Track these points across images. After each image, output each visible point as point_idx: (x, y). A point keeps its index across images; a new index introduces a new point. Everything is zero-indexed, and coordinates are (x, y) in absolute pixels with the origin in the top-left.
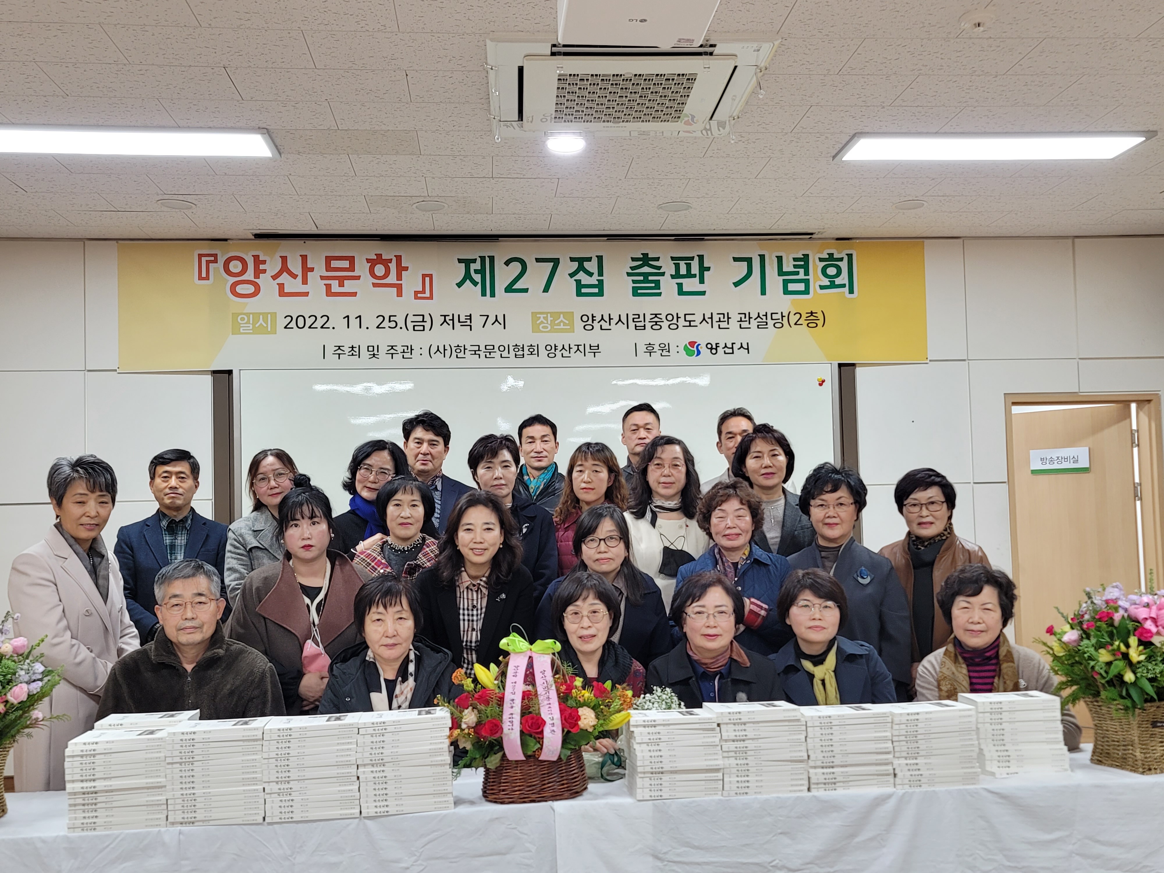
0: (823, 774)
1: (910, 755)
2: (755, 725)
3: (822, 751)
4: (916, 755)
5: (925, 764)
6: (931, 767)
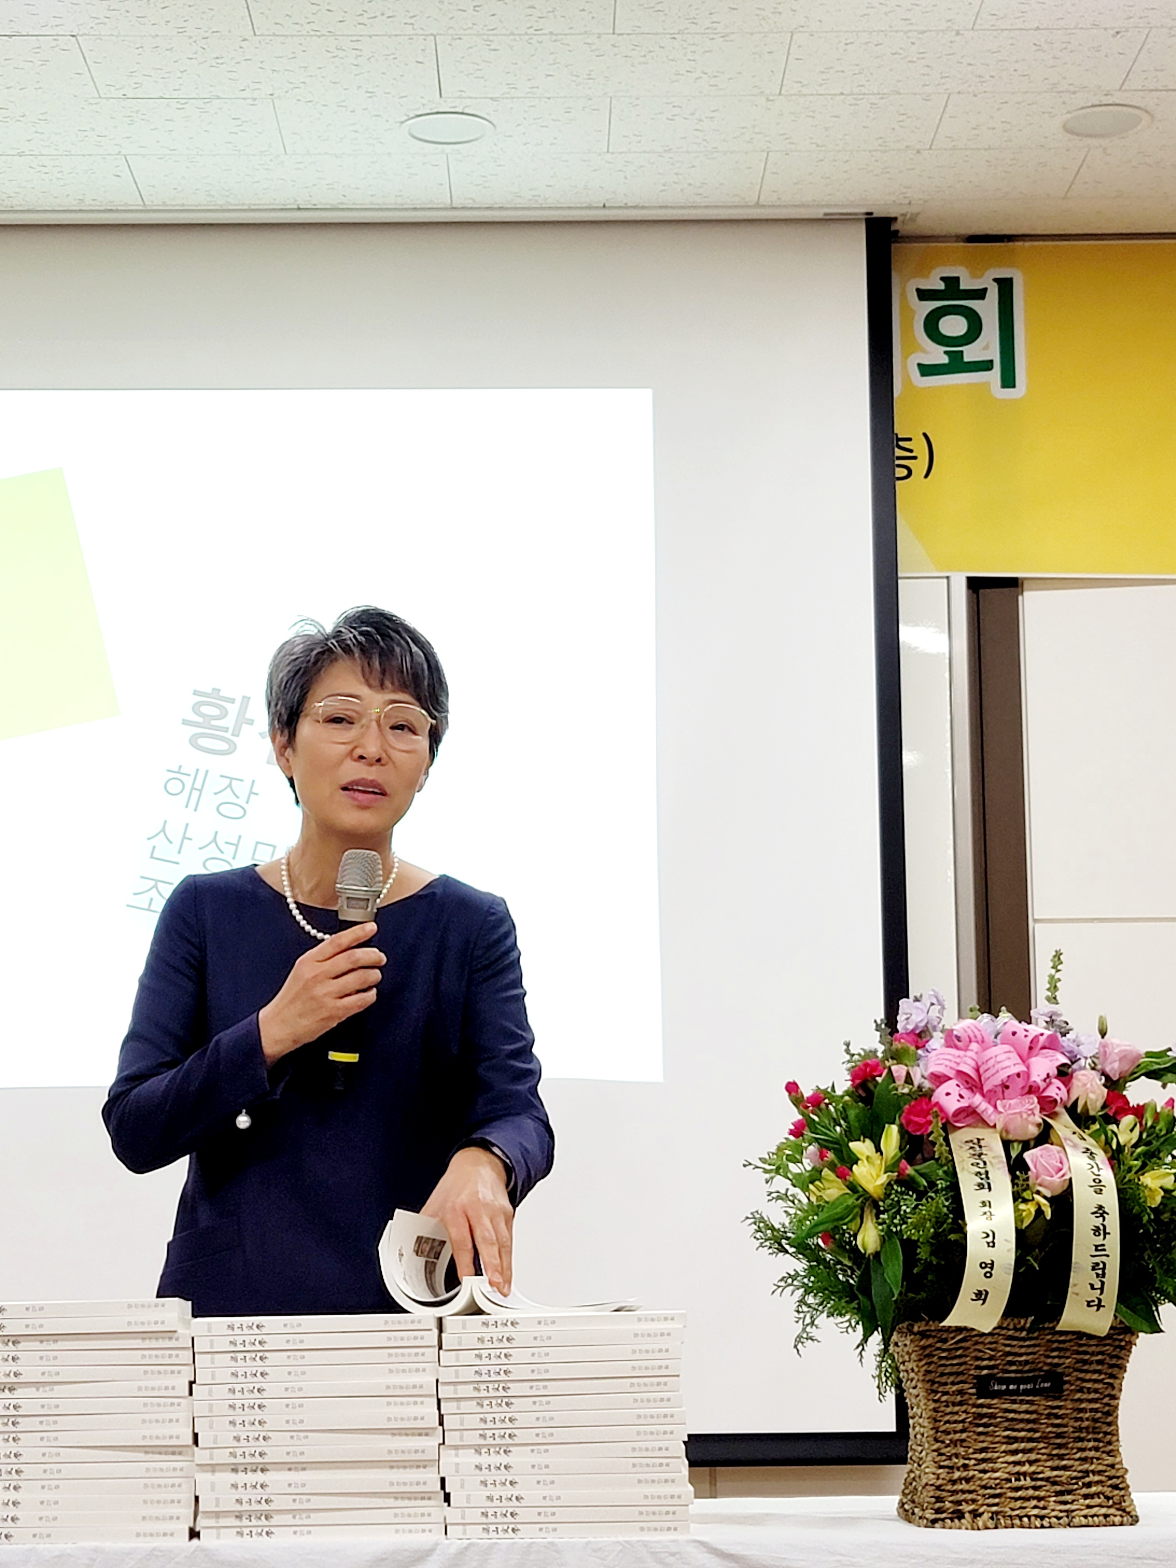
0: (235, 1486)
1: (490, 1441)
2: (45, 1346)
3: (232, 1423)
4: (508, 1441)
5: (533, 1466)
6: (551, 1478)
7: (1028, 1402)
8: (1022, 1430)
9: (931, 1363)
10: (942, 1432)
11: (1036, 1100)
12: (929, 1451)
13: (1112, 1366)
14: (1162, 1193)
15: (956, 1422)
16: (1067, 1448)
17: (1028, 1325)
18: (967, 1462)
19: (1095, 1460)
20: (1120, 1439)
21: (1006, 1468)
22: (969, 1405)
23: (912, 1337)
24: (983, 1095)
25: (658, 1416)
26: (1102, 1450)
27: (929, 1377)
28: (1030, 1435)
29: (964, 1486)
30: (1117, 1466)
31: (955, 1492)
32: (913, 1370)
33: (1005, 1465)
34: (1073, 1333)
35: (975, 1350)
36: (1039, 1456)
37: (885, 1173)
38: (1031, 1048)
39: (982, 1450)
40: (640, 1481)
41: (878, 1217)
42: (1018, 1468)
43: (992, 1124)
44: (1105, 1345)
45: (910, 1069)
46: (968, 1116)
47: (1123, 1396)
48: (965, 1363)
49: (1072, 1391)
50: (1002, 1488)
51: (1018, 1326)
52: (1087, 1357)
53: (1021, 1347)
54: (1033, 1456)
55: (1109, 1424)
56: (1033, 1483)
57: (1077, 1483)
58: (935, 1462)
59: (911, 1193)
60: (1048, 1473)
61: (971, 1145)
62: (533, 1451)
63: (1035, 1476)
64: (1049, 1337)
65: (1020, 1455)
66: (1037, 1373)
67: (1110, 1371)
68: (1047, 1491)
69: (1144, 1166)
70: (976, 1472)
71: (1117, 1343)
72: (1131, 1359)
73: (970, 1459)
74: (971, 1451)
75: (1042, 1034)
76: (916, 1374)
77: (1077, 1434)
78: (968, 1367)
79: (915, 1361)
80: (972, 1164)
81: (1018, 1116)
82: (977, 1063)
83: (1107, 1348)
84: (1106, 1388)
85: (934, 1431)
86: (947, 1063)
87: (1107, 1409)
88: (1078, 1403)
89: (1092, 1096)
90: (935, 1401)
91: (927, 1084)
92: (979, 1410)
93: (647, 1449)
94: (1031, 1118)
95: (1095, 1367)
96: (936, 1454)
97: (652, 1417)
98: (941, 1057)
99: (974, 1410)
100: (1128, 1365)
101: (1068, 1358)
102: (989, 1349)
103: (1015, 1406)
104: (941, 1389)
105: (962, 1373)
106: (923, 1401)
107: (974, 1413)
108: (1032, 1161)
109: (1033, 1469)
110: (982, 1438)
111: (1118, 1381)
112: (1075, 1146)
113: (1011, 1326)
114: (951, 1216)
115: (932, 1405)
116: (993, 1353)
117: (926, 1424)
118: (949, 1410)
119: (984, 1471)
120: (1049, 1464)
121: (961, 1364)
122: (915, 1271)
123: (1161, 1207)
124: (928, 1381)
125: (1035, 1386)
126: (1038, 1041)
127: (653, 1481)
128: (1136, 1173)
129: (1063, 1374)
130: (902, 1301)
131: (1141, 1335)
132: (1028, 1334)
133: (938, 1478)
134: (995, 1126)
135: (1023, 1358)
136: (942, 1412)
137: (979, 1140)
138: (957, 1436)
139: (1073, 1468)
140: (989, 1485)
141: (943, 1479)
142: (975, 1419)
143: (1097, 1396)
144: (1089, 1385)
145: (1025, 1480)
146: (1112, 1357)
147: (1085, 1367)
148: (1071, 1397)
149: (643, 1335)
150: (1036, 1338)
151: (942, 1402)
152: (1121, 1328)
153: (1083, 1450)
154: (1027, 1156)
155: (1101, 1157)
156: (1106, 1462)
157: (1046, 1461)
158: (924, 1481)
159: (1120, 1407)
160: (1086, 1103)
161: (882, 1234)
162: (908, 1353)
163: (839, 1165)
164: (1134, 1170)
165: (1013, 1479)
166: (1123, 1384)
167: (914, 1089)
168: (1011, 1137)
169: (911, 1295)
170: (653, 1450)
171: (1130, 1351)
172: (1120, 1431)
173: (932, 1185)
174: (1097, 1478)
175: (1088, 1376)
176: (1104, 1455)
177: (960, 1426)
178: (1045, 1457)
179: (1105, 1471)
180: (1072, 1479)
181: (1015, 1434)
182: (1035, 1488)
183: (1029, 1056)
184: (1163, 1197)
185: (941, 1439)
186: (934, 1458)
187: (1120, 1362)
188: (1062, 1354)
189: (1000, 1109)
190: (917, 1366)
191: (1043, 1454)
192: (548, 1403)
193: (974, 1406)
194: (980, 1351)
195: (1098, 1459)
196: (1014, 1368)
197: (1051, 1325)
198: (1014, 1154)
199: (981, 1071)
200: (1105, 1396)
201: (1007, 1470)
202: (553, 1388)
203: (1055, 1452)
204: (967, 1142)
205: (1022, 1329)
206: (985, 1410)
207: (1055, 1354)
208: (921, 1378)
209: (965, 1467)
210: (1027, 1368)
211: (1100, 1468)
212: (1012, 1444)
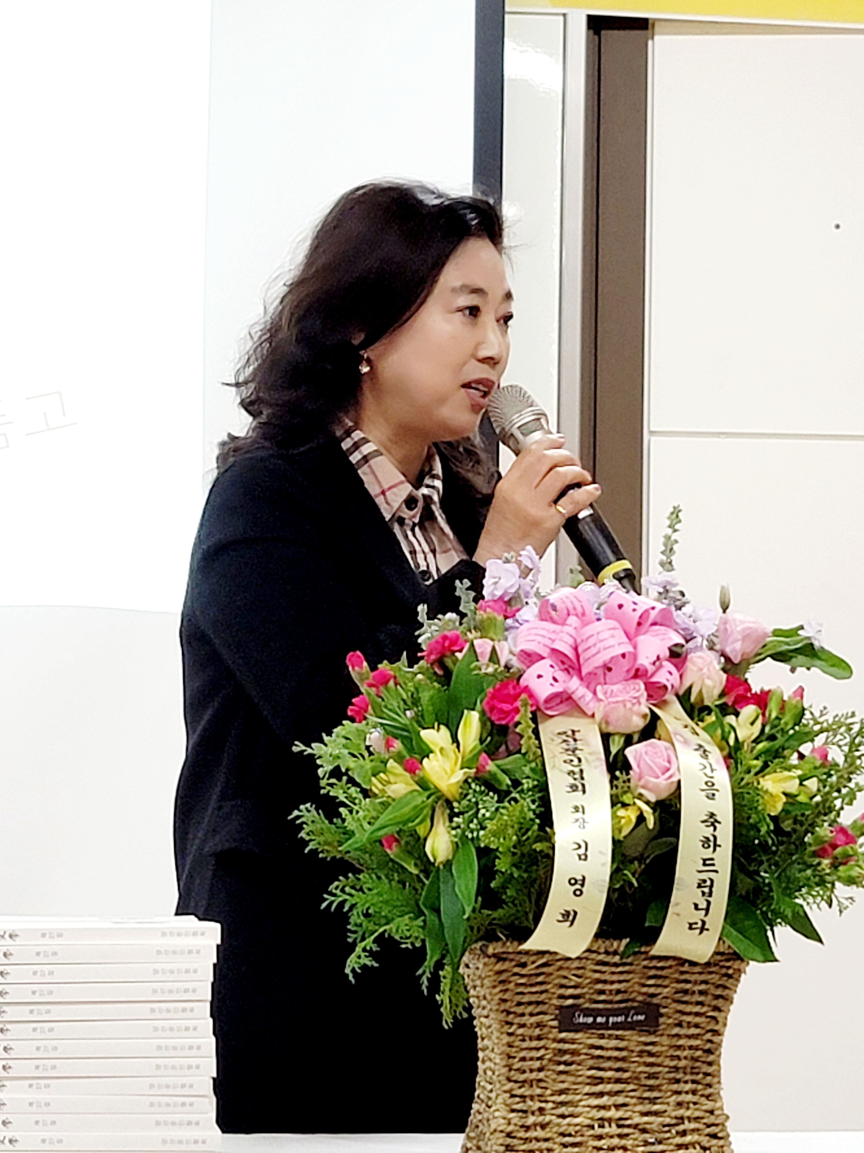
5: (31, 1104)
6: (53, 1117)
7: (617, 1038)
8: (610, 1069)
9: (506, 990)
10: (516, 1070)
11: (643, 686)
12: (499, 1092)
13: (717, 997)
14: (784, 799)
15: (531, 1059)
16: (660, 1091)
17: (622, 949)
18: (543, 1105)
19: (691, 1105)
20: (722, 1081)
21: (588, 1112)
22: (548, 1039)
23: (486, 960)
24: (581, 679)
25: (183, 1048)
26: (700, 1093)
27: (503, 1007)
28: (618, 1075)
29: (539, 1133)
30: (717, 1112)
31: (526, 1140)
32: (485, 998)
33: (588, 1109)
34: (674, 958)
35: (559, 977)
36: (627, 1100)
37: (462, 768)
38: (639, 624)
39: (561, 1092)
40: (158, 1123)
41: (451, 821)
42: (603, 1113)
43: (590, 713)
44: (711, 973)
45: (496, 644)
46: (562, 702)
47: (728, 1033)
48: (546, 991)
49: (669, 1025)
50: (582, 1136)
51: (611, 950)
52: (688, 986)
53: (613, 973)
54: (620, 1100)
55: (710, 1064)
56: (620, 1131)
57: (669, 1131)
58: (507, 1105)
59: (491, 794)
60: (637, 1119)
61: (564, 737)
62: (31, 1086)
63: (622, 1122)
64: (645, 963)
65: (606, 1098)
66: (629, 1004)
67: (714, 1003)
68: (635, 1139)
69: (766, 765)
70: (554, 1117)
71: (724, 971)
72: (738, 990)
73: (547, 1102)
74: (549, 1092)
75: (653, 608)
76: (489, 1003)
77: (672, 1075)
78: (549, 995)
79: (488, 988)
80: (565, 762)
81: (621, 705)
82: (575, 641)
83: (713, 976)
84: (709, 1023)
85: (507, 1069)
86: (539, 639)
87: (708, 1046)
88: (675, 1039)
89: (708, 682)
90: (510, 1034)
91: (515, 663)
92: (561, 1046)
93: (167, 1086)
94: (636, 708)
95: (697, 998)
96: (508, 1095)
97: (175, 1048)
98: (533, 631)
99: (555, 1045)
100: (735, 996)
101: (666, 987)
102: (574, 975)
103: (602, 1042)
104: (517, 1020)
105: (542, 1003)
106: (496, 1034)
107: (554, 1049)
108: (635, 758)
109: (620, 1114)
110: (563, 1077)
111: (723, 1014)
112: (686, 742)
113: (602, 950)
114: (538, 821)
115: (506, 1039)
116: (579, 980)
117: (498, 1061)
118: (525, 1045)
119: (563, 1116)
120: (639, 1108)
121: (542, 992)
122: (493, 885)
123: (783, 814)
124: (503, 1011)
125: (626, 1018)
126: (648, 617)
127: (173, 1124)
128: (756, 774)
129: (658, 1006)
130: (475, 918)
131: (751, 963)
132: (621, 958)
133: (509, 1124)
134: (593, 716)
135: (616, 986)
136: (517, 1047)
137: (573, 732)
138: (534, 1075)
139: (666, 1114)
140: (567, 1132)
141: (515, 1125)
142: (555, 1055)
143: (697, 1031)
144: (689, 1019)
145: (610, 1126)
146: (718, 986)
147: (686, 998)
148: (668, 1032)
149: (167, 953)
150: (631, 964)
151: (518, 1036)
152: (729, 954)
153: (679, 1093)
154: (629, 752)
155: (716, 756)
156: (704, 1108)
157: (635, 1105)
158: (493, 1126)
159: (724, 1044)
160: (700, 692)
161: (456, 840)
162: (480, 977)
163: (408, 757)
164: (753, 771)
165: (596, 1126)
166: (729, 1017)
167: (499, 670)
168: (611, 729)
169: (486, 912)
170: (175, 1087)
171: (738, 980)
172: (722, 1072)
173: (516, 783)
174: (693, 1125)
175: (689, 1008)
176: (703, 1099)
177: (537, 1064)
178: (634, 1101)
179: (702, 1118)
180: (664, 1126)
181: (600, 1074)
182: (620, 1136)
183: (637, 634)
184: (785, 803)
185: (514, 1078)
186: (505, 1100)
187: (727, 992)
188: (659, 982)
189: (600, 695)
190: (490, 994)
191: (632, 1097)
192: (51, 1030)
193: (554, 1040)
194: (565, 977)
195: (695, 1103)
196: (602, 997)
197: (648, 949)
198: (614, 750)
199: (580, 650)
200: (708, 1031)
201: (590, 1115)
202: (57, 1013)
203: (646, 1095)
204: (559, 734)
205: (615, 953)
206: (567, 1046)
207: (651, 982)
208: (495, 1008)
209: (541, 1110)
210: (619, 997)
211: (697, 1114)
212: (596, 1085)
